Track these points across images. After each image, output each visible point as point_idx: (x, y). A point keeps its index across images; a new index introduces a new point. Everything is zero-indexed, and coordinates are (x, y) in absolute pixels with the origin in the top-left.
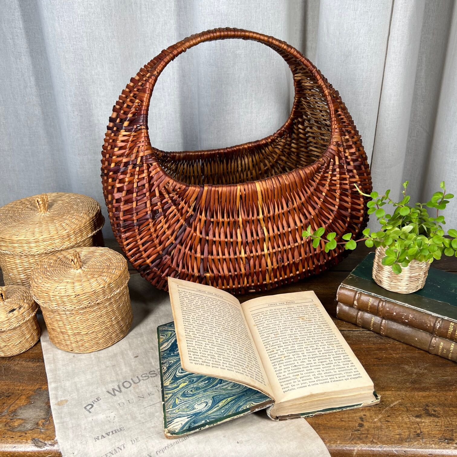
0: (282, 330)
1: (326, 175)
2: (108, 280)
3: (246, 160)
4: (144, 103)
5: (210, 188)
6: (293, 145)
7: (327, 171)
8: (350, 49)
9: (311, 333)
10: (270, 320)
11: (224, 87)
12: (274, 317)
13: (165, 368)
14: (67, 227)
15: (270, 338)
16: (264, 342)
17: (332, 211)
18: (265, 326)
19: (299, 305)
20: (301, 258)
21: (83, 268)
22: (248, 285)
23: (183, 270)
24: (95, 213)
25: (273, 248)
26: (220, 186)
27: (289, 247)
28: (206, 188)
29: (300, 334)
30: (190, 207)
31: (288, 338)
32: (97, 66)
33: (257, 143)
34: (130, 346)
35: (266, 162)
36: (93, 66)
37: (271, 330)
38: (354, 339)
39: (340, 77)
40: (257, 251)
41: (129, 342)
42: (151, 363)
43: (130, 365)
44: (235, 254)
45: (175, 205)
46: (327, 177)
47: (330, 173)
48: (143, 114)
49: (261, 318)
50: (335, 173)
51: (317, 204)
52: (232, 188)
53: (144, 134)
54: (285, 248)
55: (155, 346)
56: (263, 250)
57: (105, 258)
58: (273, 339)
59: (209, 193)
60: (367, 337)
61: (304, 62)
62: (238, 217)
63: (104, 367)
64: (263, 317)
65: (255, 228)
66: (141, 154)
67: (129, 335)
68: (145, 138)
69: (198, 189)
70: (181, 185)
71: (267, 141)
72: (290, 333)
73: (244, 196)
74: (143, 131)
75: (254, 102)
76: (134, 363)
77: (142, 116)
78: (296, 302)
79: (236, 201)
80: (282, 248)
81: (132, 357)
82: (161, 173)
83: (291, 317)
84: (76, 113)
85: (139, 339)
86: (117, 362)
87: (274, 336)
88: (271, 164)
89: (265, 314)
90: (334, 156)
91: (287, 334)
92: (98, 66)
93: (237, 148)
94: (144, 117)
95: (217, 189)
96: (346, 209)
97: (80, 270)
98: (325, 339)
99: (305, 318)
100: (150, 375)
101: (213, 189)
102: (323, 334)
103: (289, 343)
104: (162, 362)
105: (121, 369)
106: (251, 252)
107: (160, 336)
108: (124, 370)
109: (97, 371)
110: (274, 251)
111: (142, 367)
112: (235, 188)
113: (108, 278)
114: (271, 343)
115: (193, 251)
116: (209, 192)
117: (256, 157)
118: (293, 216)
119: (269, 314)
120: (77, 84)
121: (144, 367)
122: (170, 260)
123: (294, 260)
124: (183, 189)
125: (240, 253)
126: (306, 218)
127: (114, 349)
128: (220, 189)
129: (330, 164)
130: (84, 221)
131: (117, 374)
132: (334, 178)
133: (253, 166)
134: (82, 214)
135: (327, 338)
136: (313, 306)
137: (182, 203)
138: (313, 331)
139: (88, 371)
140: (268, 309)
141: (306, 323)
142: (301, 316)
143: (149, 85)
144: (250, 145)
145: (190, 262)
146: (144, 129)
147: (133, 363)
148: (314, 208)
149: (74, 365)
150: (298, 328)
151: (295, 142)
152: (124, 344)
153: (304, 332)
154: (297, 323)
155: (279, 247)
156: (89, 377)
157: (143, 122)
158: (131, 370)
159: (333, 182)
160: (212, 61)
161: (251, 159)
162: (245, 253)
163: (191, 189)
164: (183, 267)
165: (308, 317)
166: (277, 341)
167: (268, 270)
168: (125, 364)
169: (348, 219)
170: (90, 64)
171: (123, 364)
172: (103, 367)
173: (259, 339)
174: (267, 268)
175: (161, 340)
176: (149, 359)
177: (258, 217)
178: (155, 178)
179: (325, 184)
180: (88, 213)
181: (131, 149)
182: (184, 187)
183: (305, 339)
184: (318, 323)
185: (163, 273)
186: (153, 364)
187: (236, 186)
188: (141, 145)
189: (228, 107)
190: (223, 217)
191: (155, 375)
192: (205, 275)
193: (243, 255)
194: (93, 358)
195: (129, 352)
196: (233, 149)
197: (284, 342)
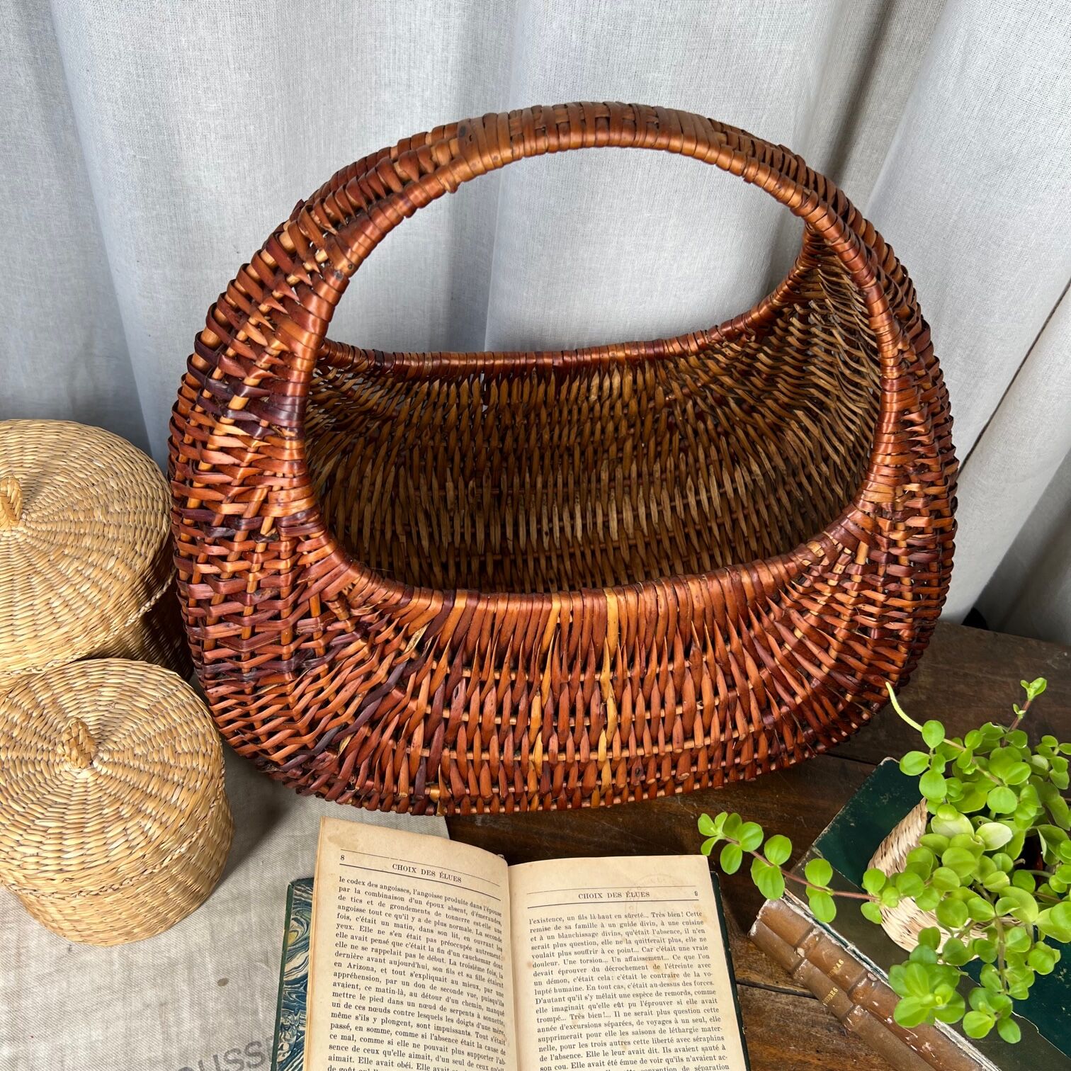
0: (595, 1001)
1: (819, 586)
2: (154, 830)
3: (616, 380)
4: (299, 362)
5: (473, 603)
6: (761, 356)
7: (826, 575)
8: (1015, 151)
9: (667, 1027)
10: (572, 958)
11: (587, 170)
12: (584, 948)
13: (286, 1047)
14: (65, 616)
15: (558, 1024)
16: (542, 1035)
17: (809, 677)
18: (557, 976)
19: (657, 908)
20: (694, 769)
21: (95, 764)
22: (541, 808)
23: (369, 783)
24: (150, 555)
25: (625, 745)
26: (503, 599)
27: (669, 748)
28: (460, 603)
29: (636, 1028)
30: (407, 639)
31: (603, 1039)
32: (195, 21)
33: (657, 350)
34: (213, 937)
35: (675, 385)
36: (184, 21)
37: (567, 995)
38: (773, 1024)
39: (954, 217)
40: (577, 750)
41: (211, 924)
42: (255, 1012)
43: (203, 1014)
44: (518, 749)
45: (365, 636)
46: (819, 593)
47: (833, 583)
48: (293, 396)
49: (551, 942)
50: (847, 585)
51: (773, 656)
52: (537, 606)
53: (291, 455)
54: (655, 750)
55: (275, 949)
56: (594, 747)
57: (161, 724)
58: (565, 1032)
59: (467, 617)
60: (807, 1024)
61: (845, 255)
62: (542, 670)
63: (140, 1005)
64: (557, 940)
65: (583, 698)
66: (276, 511)
67: (215, 895)
68: (291, 466)
69: (435, 605)
70: (391, 593)
71: (686, 347)
72: (614, 1020)
73: (566, 628)
74: (287, 444)
75: (671, 222)
76: (214, 1000)
77: (289, 401)
78: (654, 894)
79: (543, 633)
80: (647, 749)
81: (213, 980)
82: (335, 559)
83: (628, 955)
84: (130, 152)
85: (239, 917)
86: (173, 990)
87: (569, 1022)
88: (686, 390)
89: (563, 931)
90: (857, 542)
91: (602, 1021)
92: (201, 23)
93: (594, 356)
94: (293, 404)
95: (492, 608)
96: (852, 671)
97: (86, 774)
98: (695, 1055)
99: (661, 963)
100: (246, 1060)
101: (482, 606)
102: (694, 1035)
103: (601, 1058)
104: (282, 1020)
105: (179, 1022)
106: (562, 749)
107: (293, 923)
108: (187, 1026)
109: (118, 1018)
110: (626, 754)
111: (231, 1021)
112: (546, 606)
113: (156, 825)
114: (557, 1044)
115: (402, 741)
116: (468, 613)
117: (648, 375)
118: (697, 679)
119: (573, 931)
120: (132, 70)
121: (237, 1024)
122: (335, 764)
123: (673, 772)
124: (395, 602)
125: (531, 750)
126: (731, 686)
127: (171, 943)
128: (502, 606)
129: (840, 560)
130: (116, 589)
131: (167, 1038)
132: (839, 596)
133: (635, 391)
134: (112, 563)
135: (700, 1053)
136: (693, 919)
137: (387, 633)
138: (672, 1017)
139: (99, 1015)
140: (574, 911)
141: (662, 985)
142: (654, 954)
143: (319, 308)
144: (635, 353)
145: (390, 763)
146: (291, 439)
147: (211, 1004)
148: (760, 665)
149: (65, 985)
150: (637, 1000)
151: (769, 351)
152: (198, 926)
153: (650, 1018)
154: (639, 981)
155: (640, 744)
156: (97, 1034)
157: (290, 417)
158: (203, 1030)
159: (834, 605)
160: (562, 89)
161: (629, 378)
162: (546, 749)
163: (418, 602)
164: (370, 776)
165: (671, 961)
166: (571, 1042)
167: (600, 786)
168: (192, 1005)
169: (849, 697)
170: (174, 13)
171: (186, 1002)
172: (137, 1004)
173: (531, 1022)
174: (599, 783)
175: (293, 938)
176: (253, 995)
177: (597, 677)
178: (314, 571)
179: (808, 611)
180: (131, 555)
181: (249, 484)
182: (398, 596)
183: (646, 1047)
184: (692, 989)
185: (315, 780)
186: (261, 1016)
187: (551, 601)
188: (277, 483)
189: (590, 226)
190: (499, 667)
191: (259, 1059)
192: (427, 792)
193: (538, 756)
194: (117, 966)
195: (208, 959)
196: (580, 358)
197: (590, 1049)
